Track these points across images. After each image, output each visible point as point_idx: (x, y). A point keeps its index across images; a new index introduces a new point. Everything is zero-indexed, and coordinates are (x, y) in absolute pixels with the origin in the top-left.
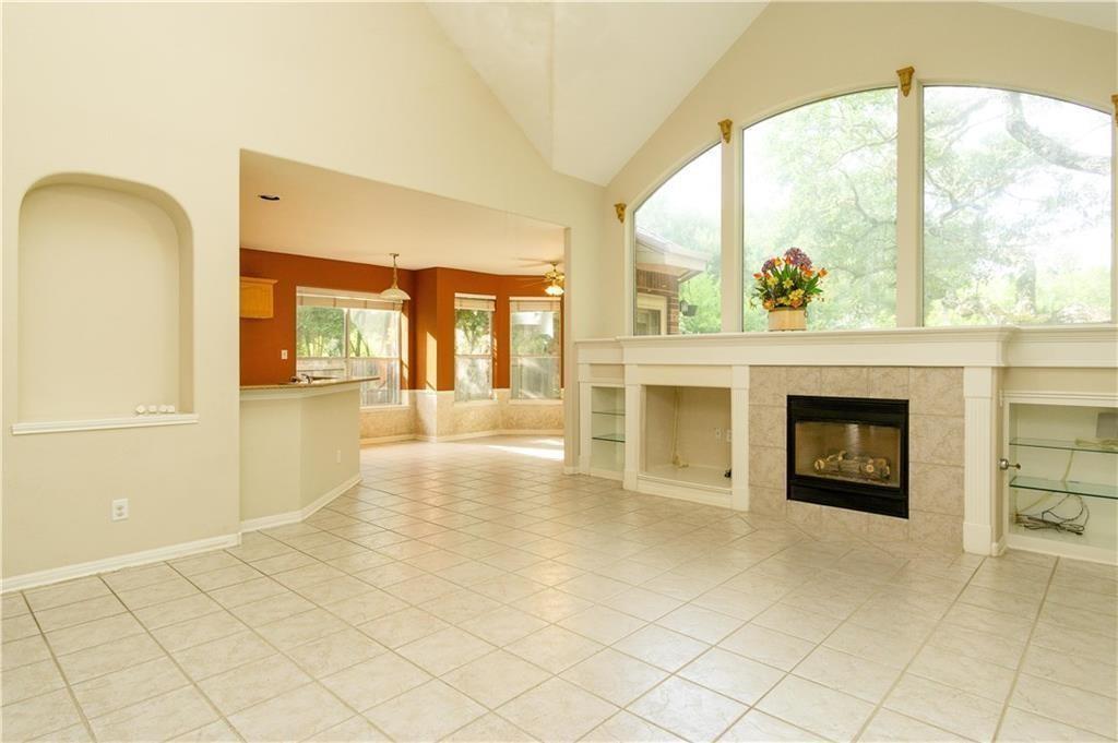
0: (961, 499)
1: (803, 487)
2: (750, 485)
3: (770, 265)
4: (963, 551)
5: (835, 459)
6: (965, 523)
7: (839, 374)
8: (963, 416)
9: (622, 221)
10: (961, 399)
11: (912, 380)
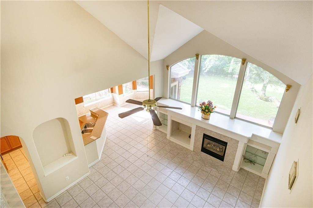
0: (234, 162)
1: (204, 150)
2: (194, 146)
3: (204, 103)
4: (232, 170)
5: (212, 145)
6: (233, 165)
7: (215, 133)
8: (237, 149)
9: (168, 70)
10: (237, 146)
11: (229, 139)
